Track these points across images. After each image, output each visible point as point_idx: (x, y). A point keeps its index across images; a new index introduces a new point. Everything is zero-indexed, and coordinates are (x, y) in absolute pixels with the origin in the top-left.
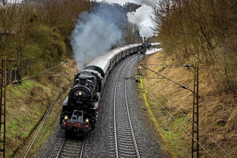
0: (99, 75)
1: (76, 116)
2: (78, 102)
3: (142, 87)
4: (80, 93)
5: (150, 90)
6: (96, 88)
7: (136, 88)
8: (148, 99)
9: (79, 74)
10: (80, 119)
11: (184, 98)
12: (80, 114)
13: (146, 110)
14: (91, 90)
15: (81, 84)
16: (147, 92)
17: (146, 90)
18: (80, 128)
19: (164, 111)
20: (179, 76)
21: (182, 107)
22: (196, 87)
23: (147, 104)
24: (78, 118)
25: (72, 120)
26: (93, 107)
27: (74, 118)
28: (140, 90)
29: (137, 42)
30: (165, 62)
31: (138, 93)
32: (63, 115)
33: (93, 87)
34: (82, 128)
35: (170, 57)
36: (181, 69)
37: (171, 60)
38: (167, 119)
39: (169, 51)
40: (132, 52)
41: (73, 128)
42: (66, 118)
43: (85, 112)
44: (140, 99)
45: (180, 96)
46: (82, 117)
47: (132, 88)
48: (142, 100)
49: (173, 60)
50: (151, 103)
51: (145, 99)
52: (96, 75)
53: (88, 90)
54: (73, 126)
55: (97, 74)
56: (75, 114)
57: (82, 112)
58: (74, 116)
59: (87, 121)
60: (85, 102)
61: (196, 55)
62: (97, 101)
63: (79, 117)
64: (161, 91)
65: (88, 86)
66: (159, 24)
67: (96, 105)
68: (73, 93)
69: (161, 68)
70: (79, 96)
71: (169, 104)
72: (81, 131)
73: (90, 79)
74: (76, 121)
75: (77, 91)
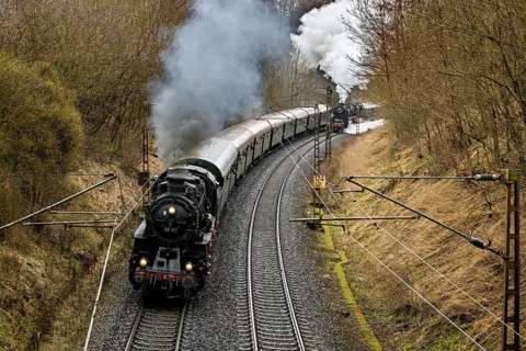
0: (212, 177)
1: (165, 260)
2: (167, 230)
3: (330, 245)
4: (172, 210)
5: (354, 254)
6: (206, 203)
7: (313, 248)
8: (350, 281)
9: (165, 174)
10: (174, 265)
11: (460, 272)
12: (173, 256)
13: (348, 315)
14: (196, 205)
15: (173, 190)
16: (345, 260)
17: (342, 253)
18: (174, 283)
19: (401, 317)
20: (441, 204)
21: (457, 302)
22: (512, 241)
23: (349, 298)
24: (168, 263)
25: (155, 268)
26: (202, 240)
27: (161, 264)
28: (323, 254)
29: (303, 103)
30: (394, 164)
31: (320, 262)
32: (135, 258)
33: (199, 199)
34: (180, 283)
35: (410, 150)
36: (448, 184)
37: (414, 158)
38: (412, 339)
39: (405, 129)
40: (301, 128)
41: (161, 283)
42: (143, 262)
43: (184, 251)
44: (328, 283)
45: (447, 266)
46: (178, 261)
47: (301, 250)
48: (332, 284)
49: (421, 157)
50: (362, 292)
51: (343, 283)
52: (204, 177)
53: (188, 204)
54: (160, 279)
55: (206, 175)
56: (162, 255)
57: (178, 250)
58: (158, 259)
59: (189, 266)
60: (182, 229)
61: (490, 141)
62: (208, 231)
63: (172, 262)
64: (391, 256)
65: (188, 196)
66: (372, 45)
67: (207, 238)
68: (157, 209)
69: (386, 183)
70: (171, 216)
71: (416, 293)
72: (178, 289)
73: (191, 182)
74: (164, 269)
75: (165, 207)
